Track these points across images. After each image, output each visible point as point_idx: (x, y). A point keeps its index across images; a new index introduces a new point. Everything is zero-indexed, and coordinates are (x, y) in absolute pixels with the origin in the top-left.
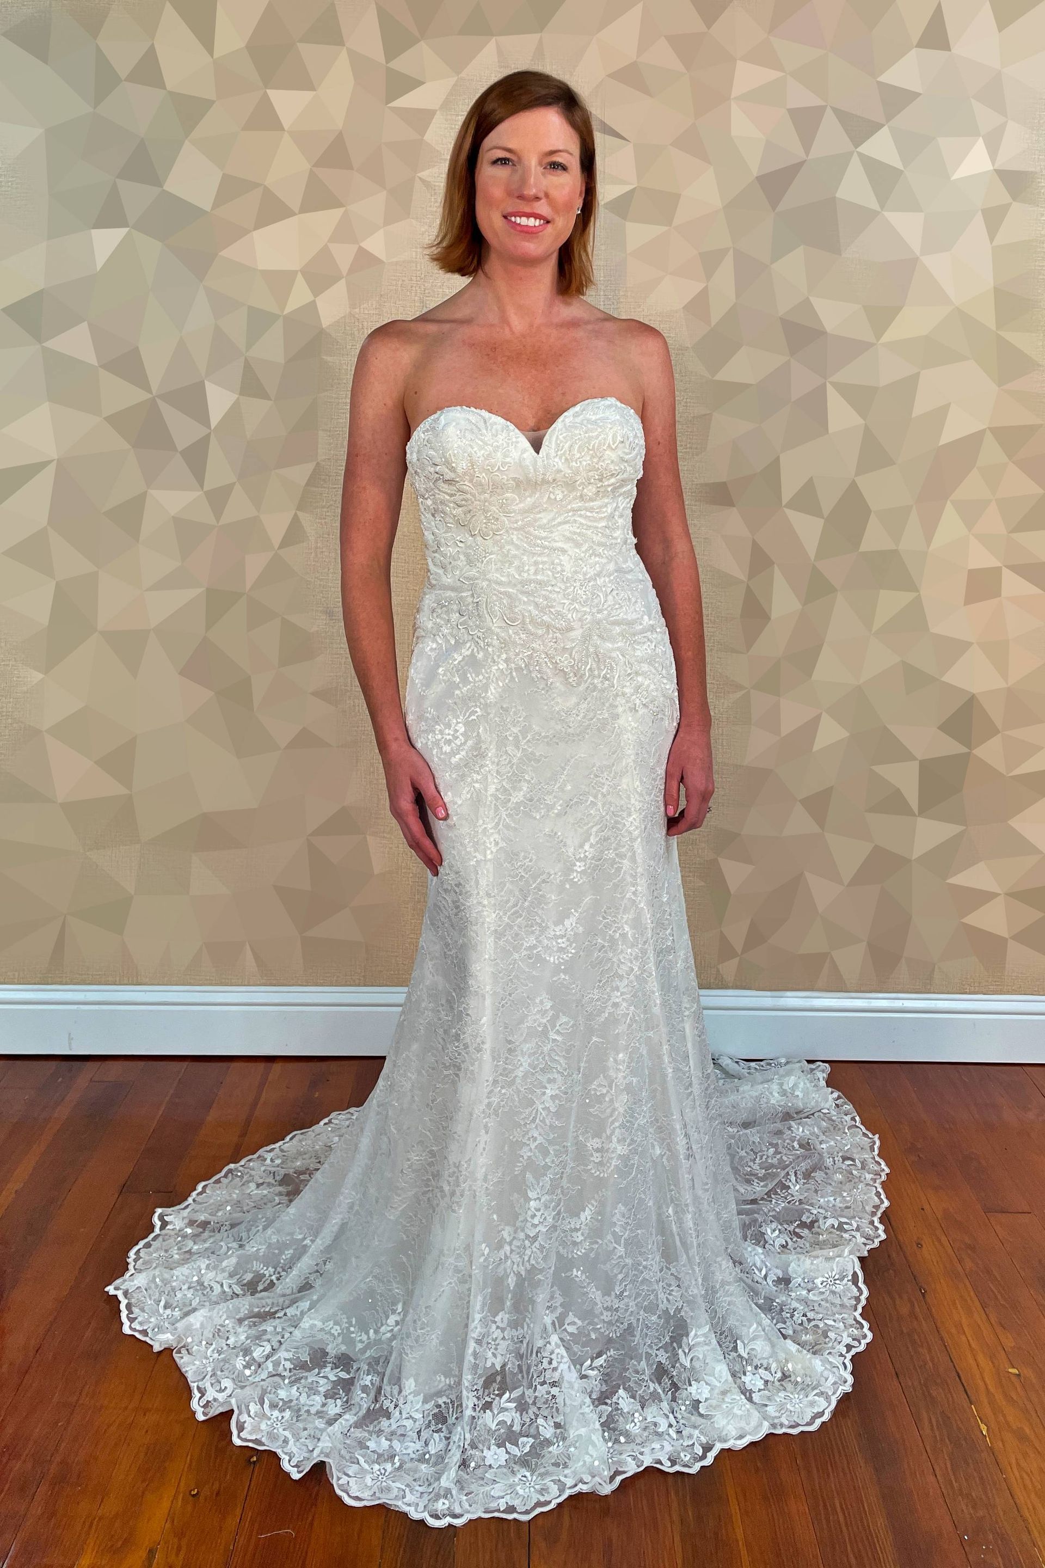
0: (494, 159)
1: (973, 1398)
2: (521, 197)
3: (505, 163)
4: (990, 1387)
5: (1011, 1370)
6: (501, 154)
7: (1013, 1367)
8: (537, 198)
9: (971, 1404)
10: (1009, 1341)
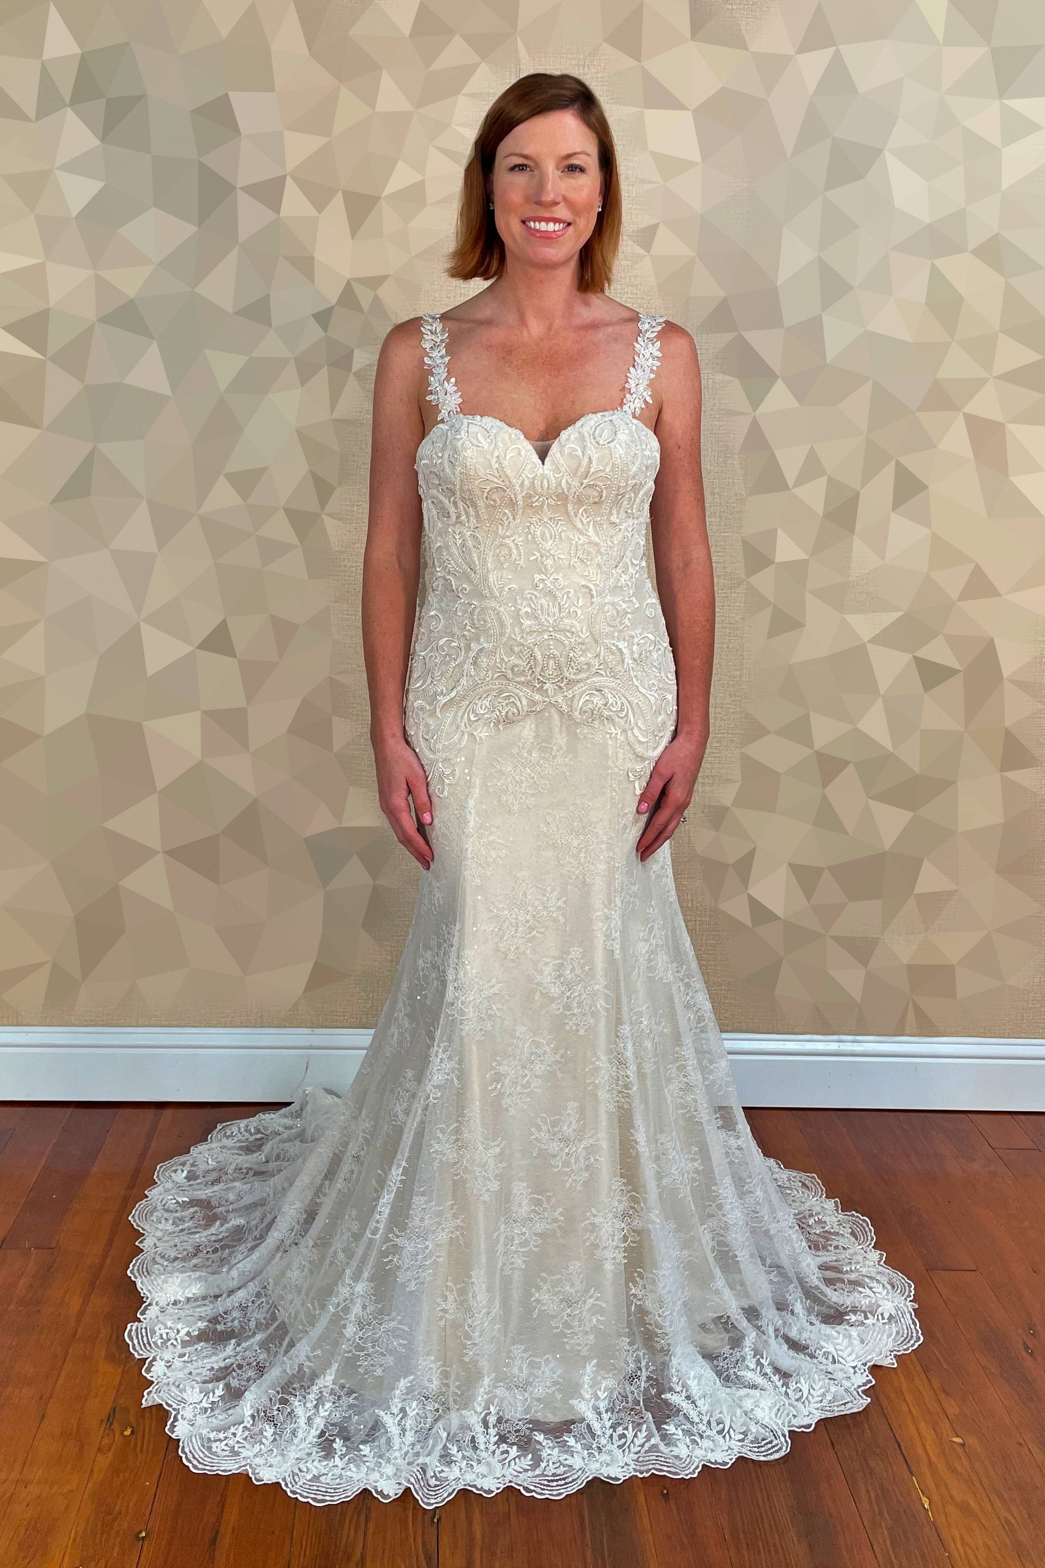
0: (512, 165)
1: (914, 1469)
2: (539, 203)
3: (523, 169)
4: (934, 1459)
5: (955, 1439)
6: (519, 161)
7: (958, 1436)
8: (556, 203)
9: (912, 1475)
10: (953, 1408)
